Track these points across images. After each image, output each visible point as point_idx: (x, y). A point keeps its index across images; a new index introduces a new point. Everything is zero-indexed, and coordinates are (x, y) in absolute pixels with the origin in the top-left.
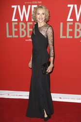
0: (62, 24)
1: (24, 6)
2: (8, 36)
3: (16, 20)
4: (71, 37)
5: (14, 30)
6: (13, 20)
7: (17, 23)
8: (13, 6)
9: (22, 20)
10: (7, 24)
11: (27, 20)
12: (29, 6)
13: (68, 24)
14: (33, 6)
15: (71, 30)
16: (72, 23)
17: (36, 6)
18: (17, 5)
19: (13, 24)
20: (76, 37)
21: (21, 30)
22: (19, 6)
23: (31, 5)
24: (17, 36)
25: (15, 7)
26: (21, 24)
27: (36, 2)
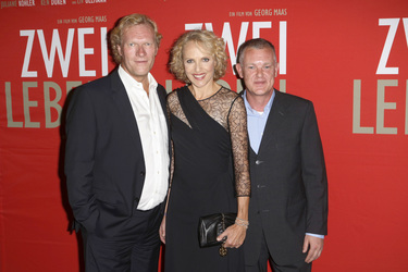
1: (56, 32)
2: (11, 124)
3: (34, 74)
5: (28, 104)
6: (26, 73)
7: (35, 85)
8: (23, 33)
9: (50, 75)
10: (8, 85)
11: (65, 75)
12: (71, 32)
14: (82, 32)
17: (91, 31)
18: (36, 28)
19: (26, 86)
21: (48, 104)
22: (41, 33)
23: (76, 26)
24: (37, 125)
25: (29, 34)
26: (47, 85)
27: (89, 19)
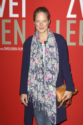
0: (58, 22)
4: (74, 44)
13: (69, 23)
15: (74, 32)
16: (74, 22)
20: (81, 44)
